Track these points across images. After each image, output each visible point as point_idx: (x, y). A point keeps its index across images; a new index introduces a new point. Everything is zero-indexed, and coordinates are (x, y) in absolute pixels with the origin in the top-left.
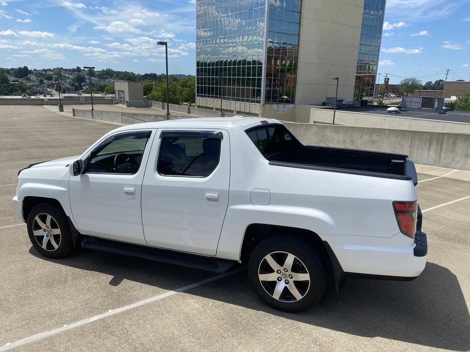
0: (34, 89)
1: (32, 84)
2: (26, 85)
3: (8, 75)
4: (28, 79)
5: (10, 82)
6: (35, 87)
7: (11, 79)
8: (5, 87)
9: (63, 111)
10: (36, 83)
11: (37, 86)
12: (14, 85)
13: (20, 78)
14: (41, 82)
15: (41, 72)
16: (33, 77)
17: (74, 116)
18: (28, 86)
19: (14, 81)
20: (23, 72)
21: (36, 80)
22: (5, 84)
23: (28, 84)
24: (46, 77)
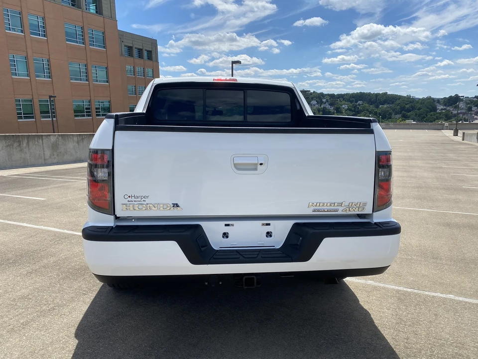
0: (459, 117)
1: (459, 111)
2: (452, 113)
3: (438, 104)
4: (457, 107)
5: (438, 111)
6: (461, 115)
7: (440, 107)
8: (431, 115)
9: (457, 135)
10: (464, 111)
11: (464, 114)
12: (440, 113)
13: (448, 106)
14: (470, 109)
15: (472, 99)
16: (462, 105)
17: (463, 140)
18: (455, 114)
19: (442, 109)
20: (454, 101)
21: (465, 107)
22: (432, 113)
23: (455, 112)
24: (476, 104)
